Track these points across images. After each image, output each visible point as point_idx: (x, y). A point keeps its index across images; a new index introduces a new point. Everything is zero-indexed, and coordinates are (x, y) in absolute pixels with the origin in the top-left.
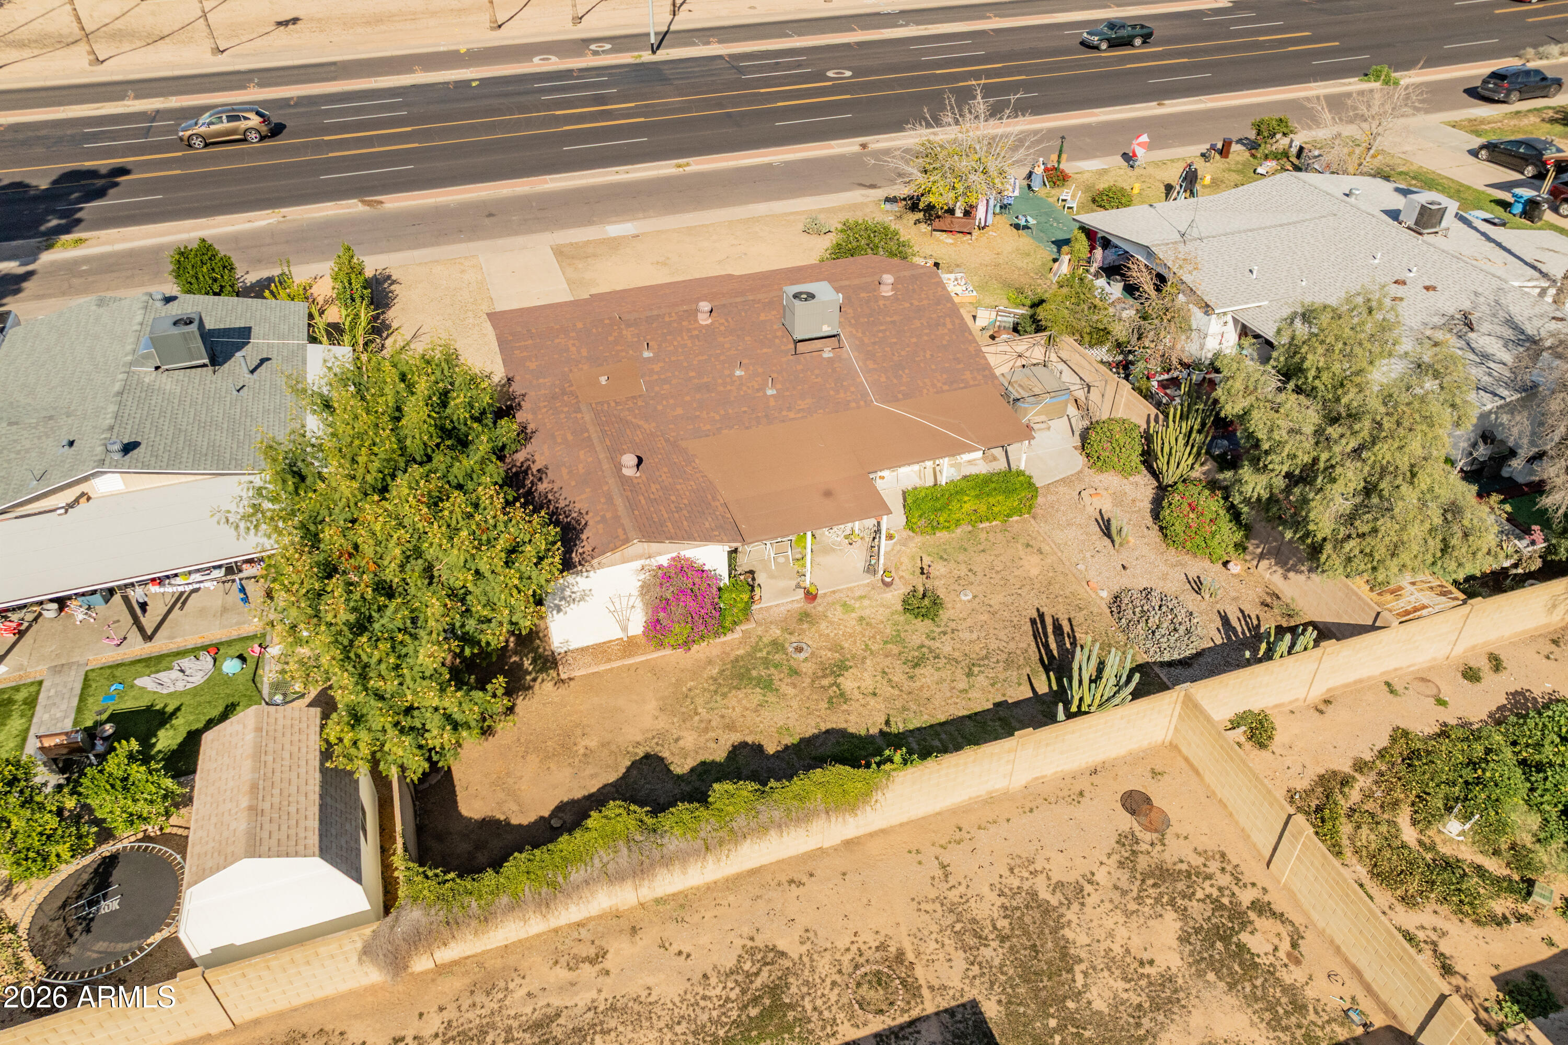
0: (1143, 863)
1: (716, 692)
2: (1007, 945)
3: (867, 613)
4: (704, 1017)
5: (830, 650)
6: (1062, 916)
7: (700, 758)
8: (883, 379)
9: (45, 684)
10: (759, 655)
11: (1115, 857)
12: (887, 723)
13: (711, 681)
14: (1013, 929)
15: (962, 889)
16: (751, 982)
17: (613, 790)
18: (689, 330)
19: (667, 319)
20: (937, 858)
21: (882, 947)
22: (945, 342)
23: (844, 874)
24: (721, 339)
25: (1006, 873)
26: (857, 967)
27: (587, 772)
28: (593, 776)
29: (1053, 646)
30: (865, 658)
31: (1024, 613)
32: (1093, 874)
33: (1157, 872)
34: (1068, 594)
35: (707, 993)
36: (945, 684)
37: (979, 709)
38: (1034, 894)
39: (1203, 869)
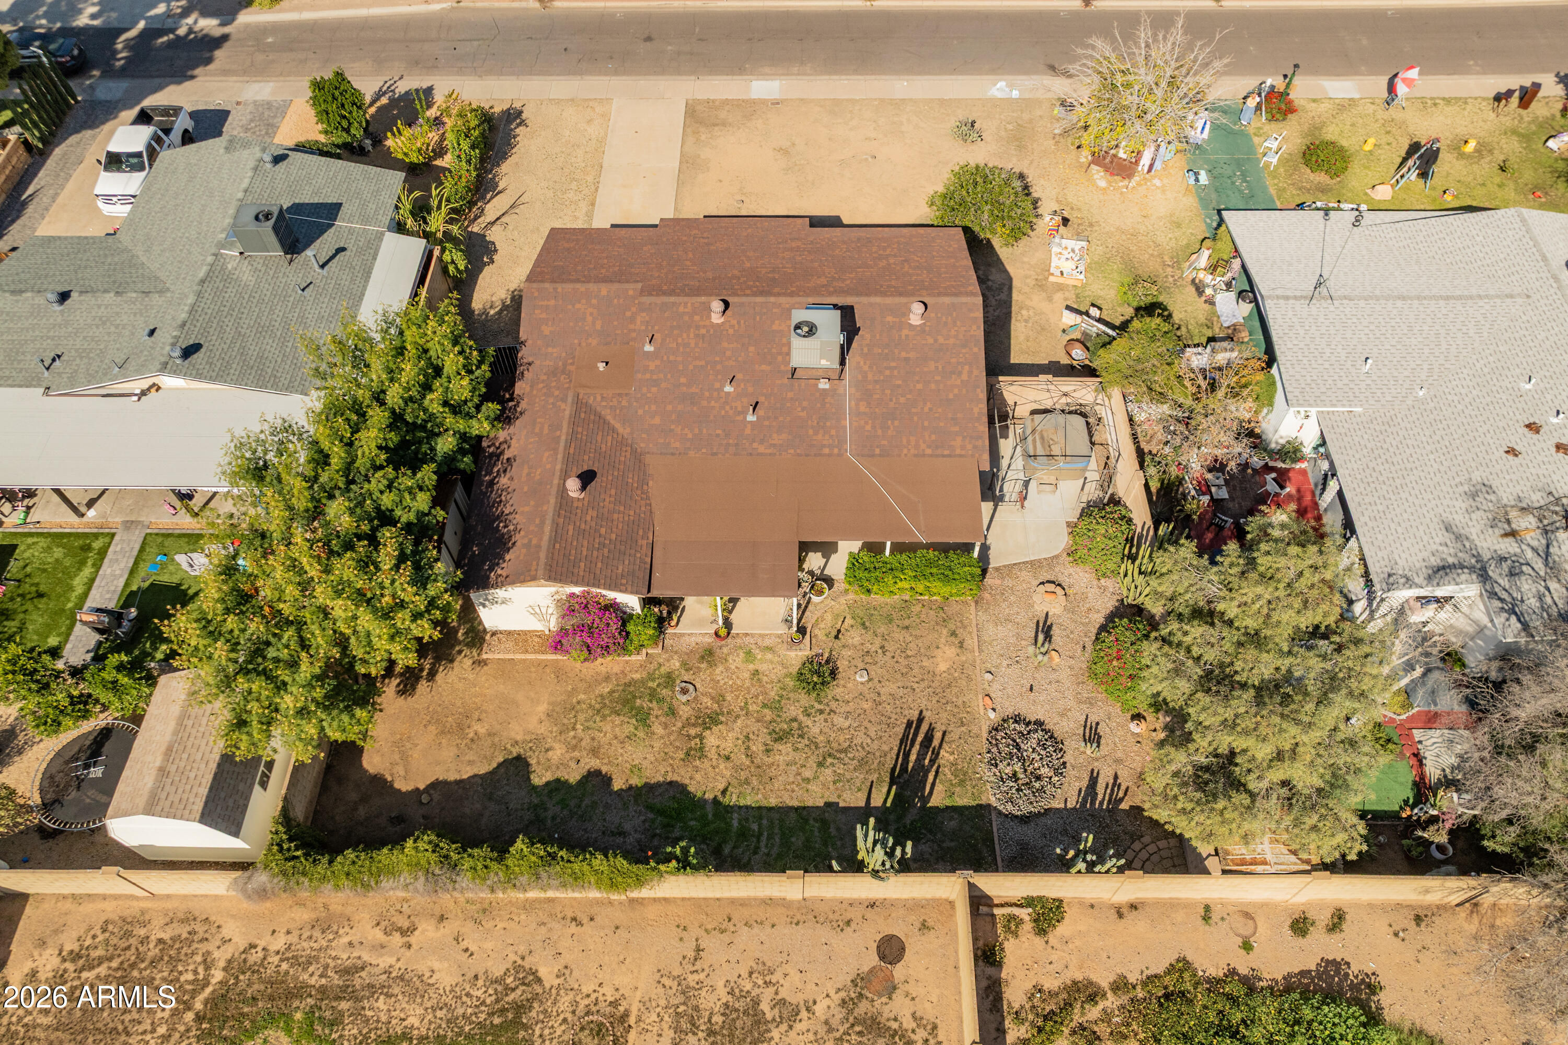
0: (863, 1008)
1: (598, 711)
2: (711, 1039)
3: (763, 667)
4: (460, 1011)
5: (713, 698)
6: (769, 1031)
7: (559, 774)
8: (868, 427)
9: (117, 538)
10: (650, 684)
11: (843, 994)
12: (724, 792)
13: (599, 699)
14: (723, 1027)
15: (702, 976)
16: (507, 995)
17: (480, 781)
18: (698, 327)
19: (681, 309)
20: (697, 940)
21: (615, 1004)
22: (951, 396)
23: (617, 928)
24: (725, 344)
25: (745, 974)
26: (588, 1013)
27: (467, 758)
28: (471, 763)
29: (913, 757)
30: (738, 717)
31: (906, 712)
32: (815, 1002)
33: (869, 1022)
34: (960, 703)
35: (471, 992)
36: (794, 768)
37: (810, 803)
38: (756, 1002)
39: (910, 1033)
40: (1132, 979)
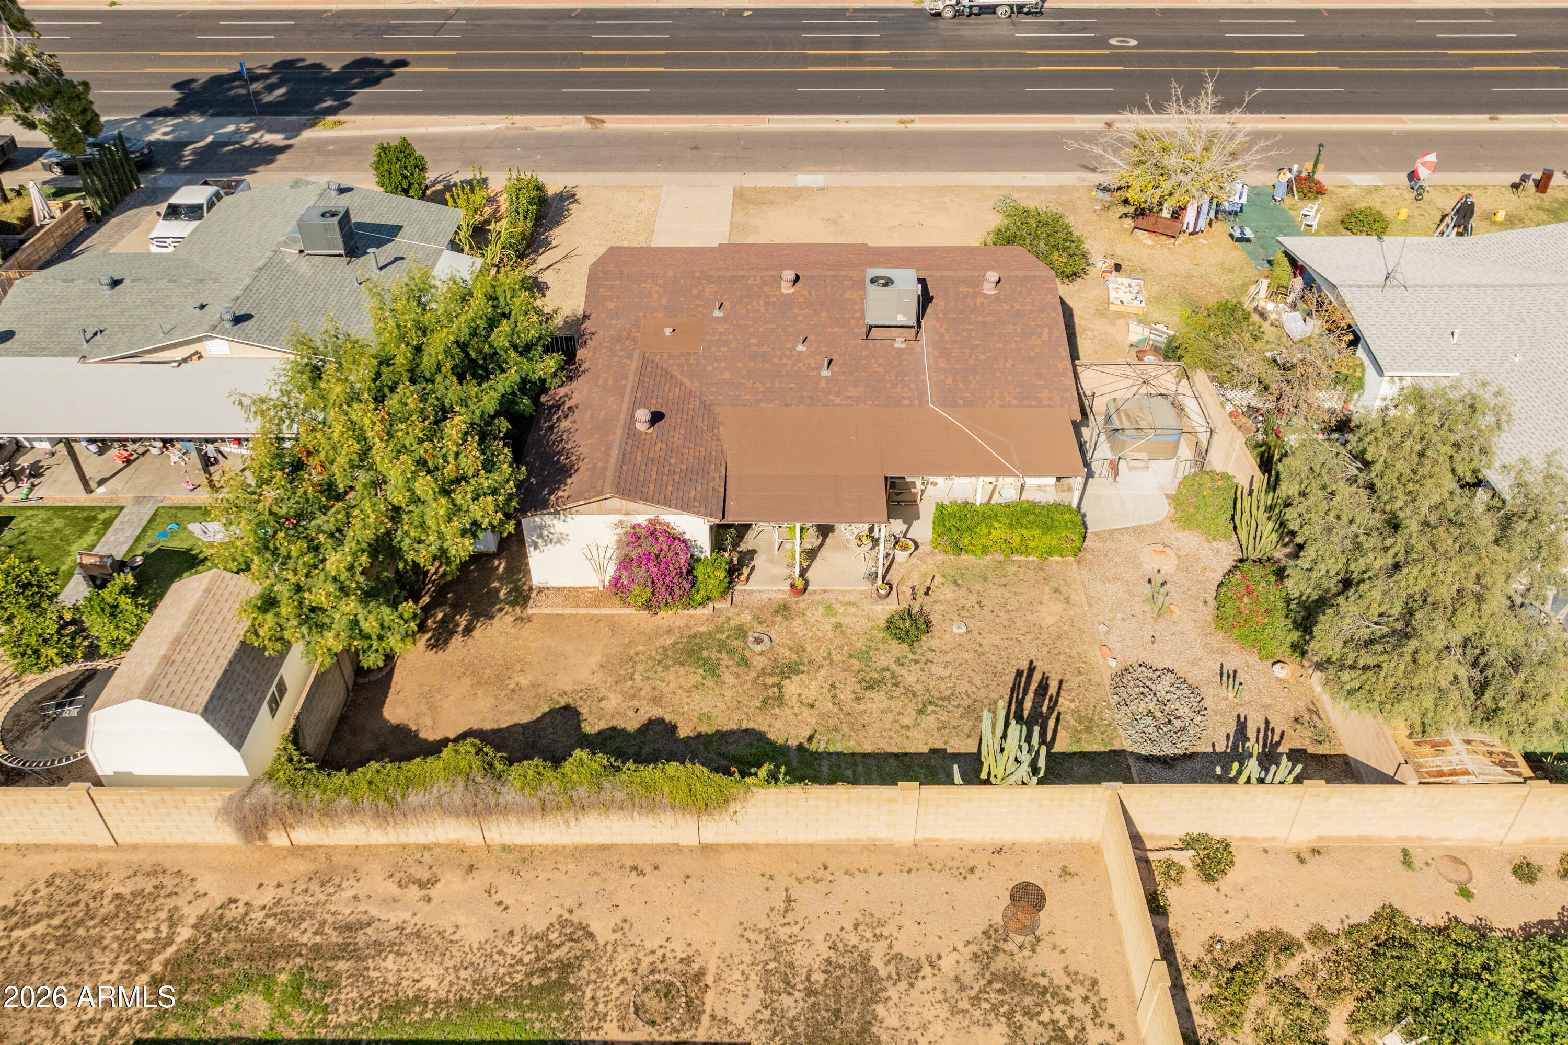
0: (1000, 963)
1: (660, 662)
2: (813, 999)
3: (846, 621)
4: (490, 971)
5: (791, 649)
6: (884, 989)
7: (613, 723)
8: (949, 381)
9: (125, 511)
10: (719, 636)
11: (974, 948)
12: (810, 739)
13: (660, 651)
14: (826, 986)
15: (796, 929)
16: (549, 952)
17: (521, 730)
18: (768, 296)
19: (751, 281)
20: (787, 890)
21: (687, 961)
22: (1033, 354)
23: (688, 877)
24: (797, 311)
25: (849, 927)
26: (652, 972)
27: (506, 708)
28: (510, 713)
29: (1028, 705)
30: (821, 666)
31: (1014, 662)
32: (939, 957)
33: (1010, 978)
34: (1074, 653)
35: (505, 949)
36: (889, 715)
37: (912, 750)
38: (866, 958)
39: (1063, 990)
40: (1332, 928)
